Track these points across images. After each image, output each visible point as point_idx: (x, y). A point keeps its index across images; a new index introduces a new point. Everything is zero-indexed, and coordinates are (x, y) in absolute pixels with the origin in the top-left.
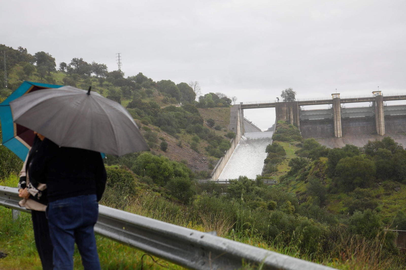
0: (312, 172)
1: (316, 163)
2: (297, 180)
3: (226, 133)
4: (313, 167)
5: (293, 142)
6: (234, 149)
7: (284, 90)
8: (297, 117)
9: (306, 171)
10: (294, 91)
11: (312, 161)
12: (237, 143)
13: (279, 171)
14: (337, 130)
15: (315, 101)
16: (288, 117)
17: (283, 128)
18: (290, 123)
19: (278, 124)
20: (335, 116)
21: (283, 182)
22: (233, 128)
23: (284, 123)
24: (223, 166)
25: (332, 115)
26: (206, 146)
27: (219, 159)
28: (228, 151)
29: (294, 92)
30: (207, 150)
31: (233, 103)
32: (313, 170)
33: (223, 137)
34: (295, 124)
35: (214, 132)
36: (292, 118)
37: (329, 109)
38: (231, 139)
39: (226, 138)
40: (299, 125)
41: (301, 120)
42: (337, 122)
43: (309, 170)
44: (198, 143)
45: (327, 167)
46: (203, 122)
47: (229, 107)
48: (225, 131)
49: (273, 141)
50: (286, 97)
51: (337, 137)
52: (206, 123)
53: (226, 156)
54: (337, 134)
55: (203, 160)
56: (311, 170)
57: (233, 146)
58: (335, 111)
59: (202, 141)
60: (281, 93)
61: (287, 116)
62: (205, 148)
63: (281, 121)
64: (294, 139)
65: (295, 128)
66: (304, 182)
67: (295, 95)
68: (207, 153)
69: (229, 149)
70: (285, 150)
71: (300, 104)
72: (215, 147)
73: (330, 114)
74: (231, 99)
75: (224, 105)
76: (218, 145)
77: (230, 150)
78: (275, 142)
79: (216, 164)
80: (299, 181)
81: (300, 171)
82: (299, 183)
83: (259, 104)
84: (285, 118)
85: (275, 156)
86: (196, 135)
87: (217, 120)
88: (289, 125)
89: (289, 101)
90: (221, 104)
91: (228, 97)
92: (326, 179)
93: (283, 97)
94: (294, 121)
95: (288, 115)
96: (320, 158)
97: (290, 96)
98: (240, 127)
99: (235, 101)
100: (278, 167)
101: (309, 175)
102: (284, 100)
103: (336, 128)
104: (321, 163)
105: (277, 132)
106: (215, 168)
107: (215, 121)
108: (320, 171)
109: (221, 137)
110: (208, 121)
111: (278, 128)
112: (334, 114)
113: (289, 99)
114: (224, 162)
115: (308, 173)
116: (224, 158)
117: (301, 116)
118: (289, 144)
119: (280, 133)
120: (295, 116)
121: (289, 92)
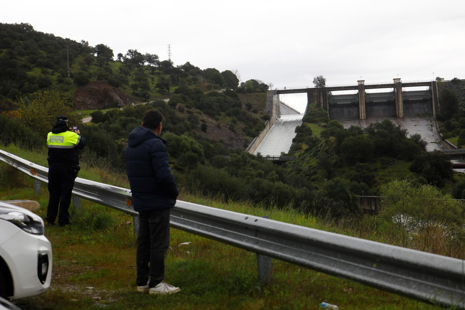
0: (323, 149)
1: (326, 142)
2: (311, 156)
3: (262, 116)
4: (324, 145)
5: (320, 124)
6: (269, 129)
7: (316, 77)
8: (326, 101)
9: (318, 149)
10: (324, 77)
11: (324, 139)
12: (273, 125)
13: (303, 149)
14: (361, 113)
15: (342, 87)
16: (319, 101)
17: (313, 111)
18: (320, 107)
19: (309, 107)
20: (360, 100)
21: (300, 158)
22: (269, 112)
23: (314, 107)
24: (257, 144)
25: (358, 99)
26: (243, 126)
27: (253, 138)
28: (262, 132)
29: (325, 79)
30: (244, 131)
31: (269, 89)
32: (324, 148)
33: (259, 119)
34: (325, 108)
35: (251, 114)
36: (322, 102)
37: (355, 94)
38: (266, 120)
39: (261, 120)
40: (328, 108)
41: (331, 104)
42: (362, 105)
43: (320, 147)
44: (236, 125)
45: (334, 145)
46: (242, 106)
47: (266, 92)
48: (262, 114)
49: (303, 122)
50: (317, 83)
51: (362, 119)
52: (245, 106)
53: (260, 136)
54: (362, 116)
55: (240, 139)
56: (322, 147)
57: (268, 127)
58: (360, 96)
59: (240, 123)
60: (313, 80)
61: (317, 100)
62: (242, 129)
63: (312, 104)
64: (321, 121)
65: (324, 111)
66: (316, 157)
67: (325, 81)
68: (244, 133)
69: (263, 130)
70: (312, 130)
71: (329, 90)
72: (251, 128)
73: (356, 99)
74: (268, 85)
75: (261, 90)
76: (253, 126)
77: (265, 131)
78: (304, 123)
79: (250, 143)
80: (312, 157)
81: (314, 148)
82: (312, 158)
83: (293, 90)
84: (316, 102)
85: (302, 136)
86: (234, 118)
87: (255, 104)
88: (319, 108)
89: (320, 87)
90: (258, 90)
91: (266, 84)
92: (334, 155)
93: (315, 84)
94: (324, 104)
95: (319, 99)
96: (329, 137)
97: (321, 82)
98: (275, 110)
99: (271, 87)
100: (302, 146)
101: (320, 152)
102: (316, 86)
103: (360, 111)
104: (330, 141)
105: (308, 114)
106: (250, 146)
107: (252, 105)
108: (329, 148)
109: (258, 120)
110: (246, 105)
111: (309, 111)
112: (359, 99)
113: (320, 85)
114: (258, 141)
115: (319, 151)
116: (258, 138)
117: (330, 101)
118: (316, 125)
119: (310, 115)
120: (325, 101)
121: (320, 79)
